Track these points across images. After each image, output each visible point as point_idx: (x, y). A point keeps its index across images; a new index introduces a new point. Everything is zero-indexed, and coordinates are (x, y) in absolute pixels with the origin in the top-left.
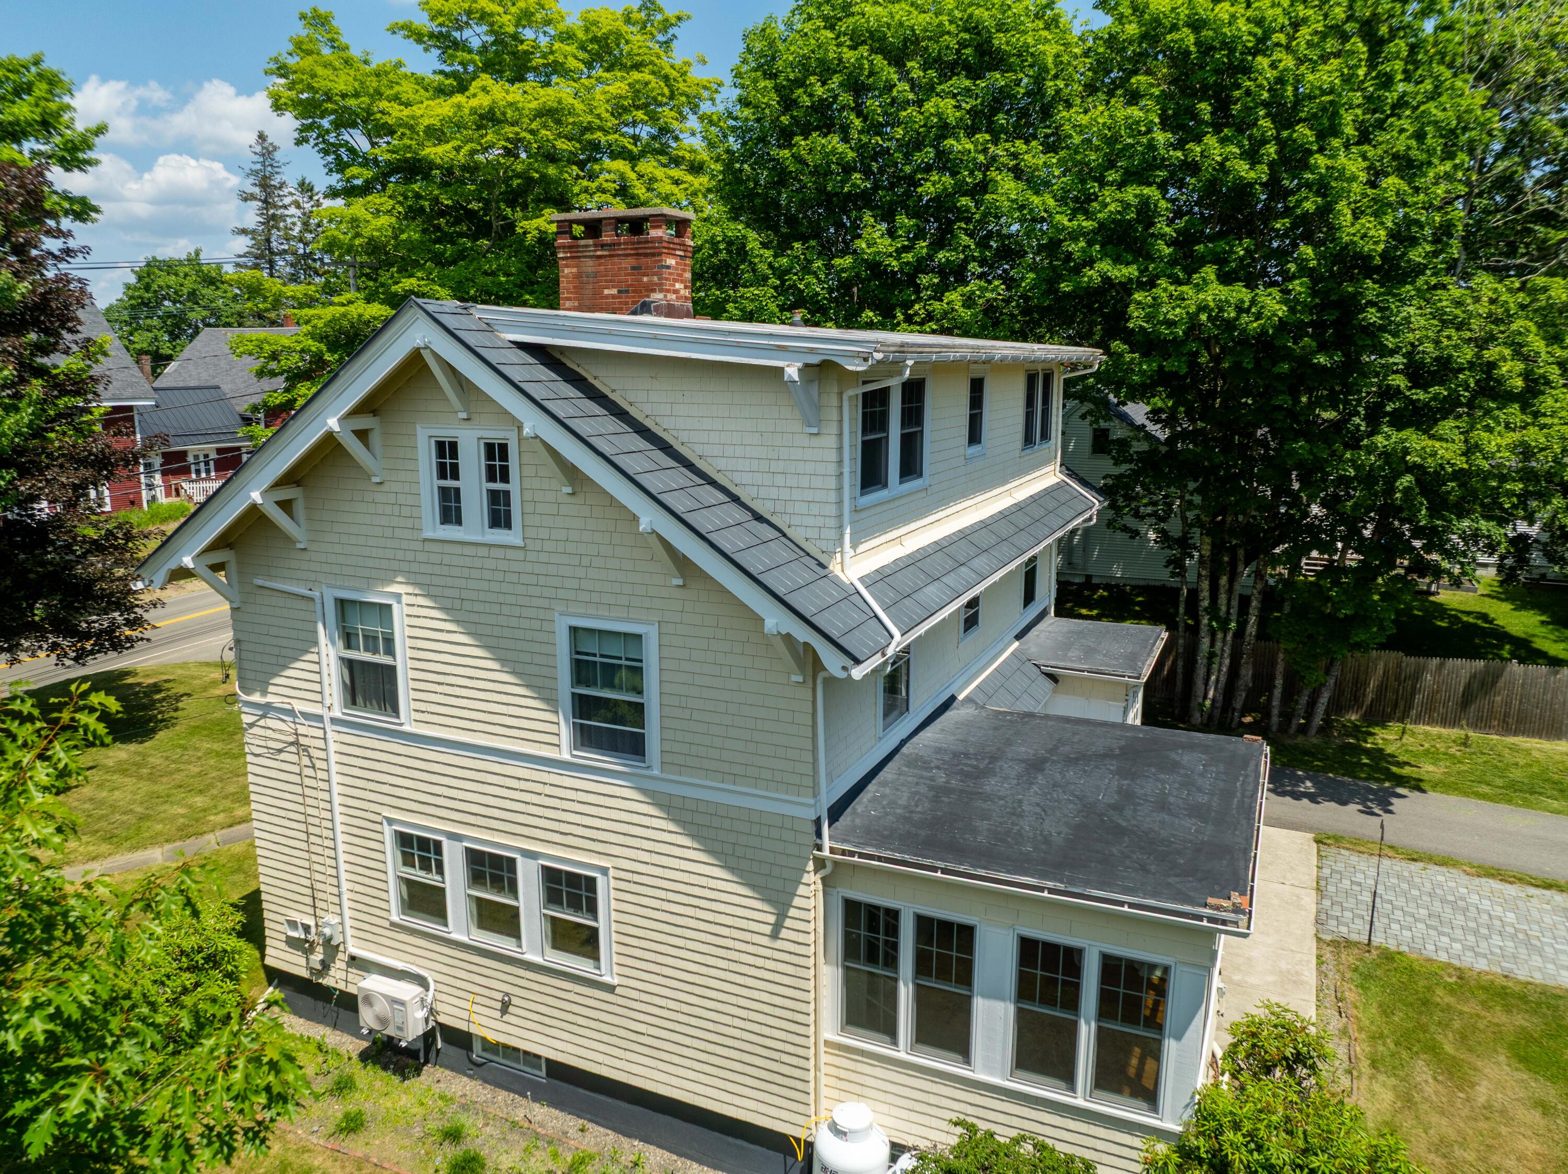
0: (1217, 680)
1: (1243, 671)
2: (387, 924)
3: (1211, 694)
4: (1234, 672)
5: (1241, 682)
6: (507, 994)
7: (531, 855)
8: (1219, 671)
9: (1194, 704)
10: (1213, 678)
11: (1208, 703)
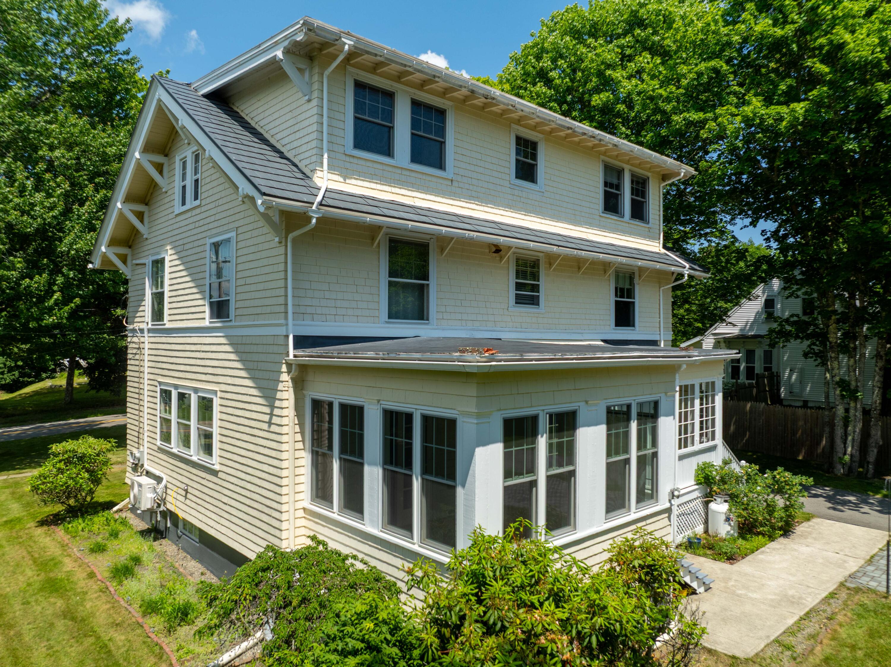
0: (853, 439)
1: (873, 432)
2: (156, 448)
3: (849, 449)
4: (866, 434)
5: (872, 440)
6: (187, 485)
7: (196, 390)
8: (854, 432)
9: (836, 459)
10: (850, 438)
11: (847, 458)
